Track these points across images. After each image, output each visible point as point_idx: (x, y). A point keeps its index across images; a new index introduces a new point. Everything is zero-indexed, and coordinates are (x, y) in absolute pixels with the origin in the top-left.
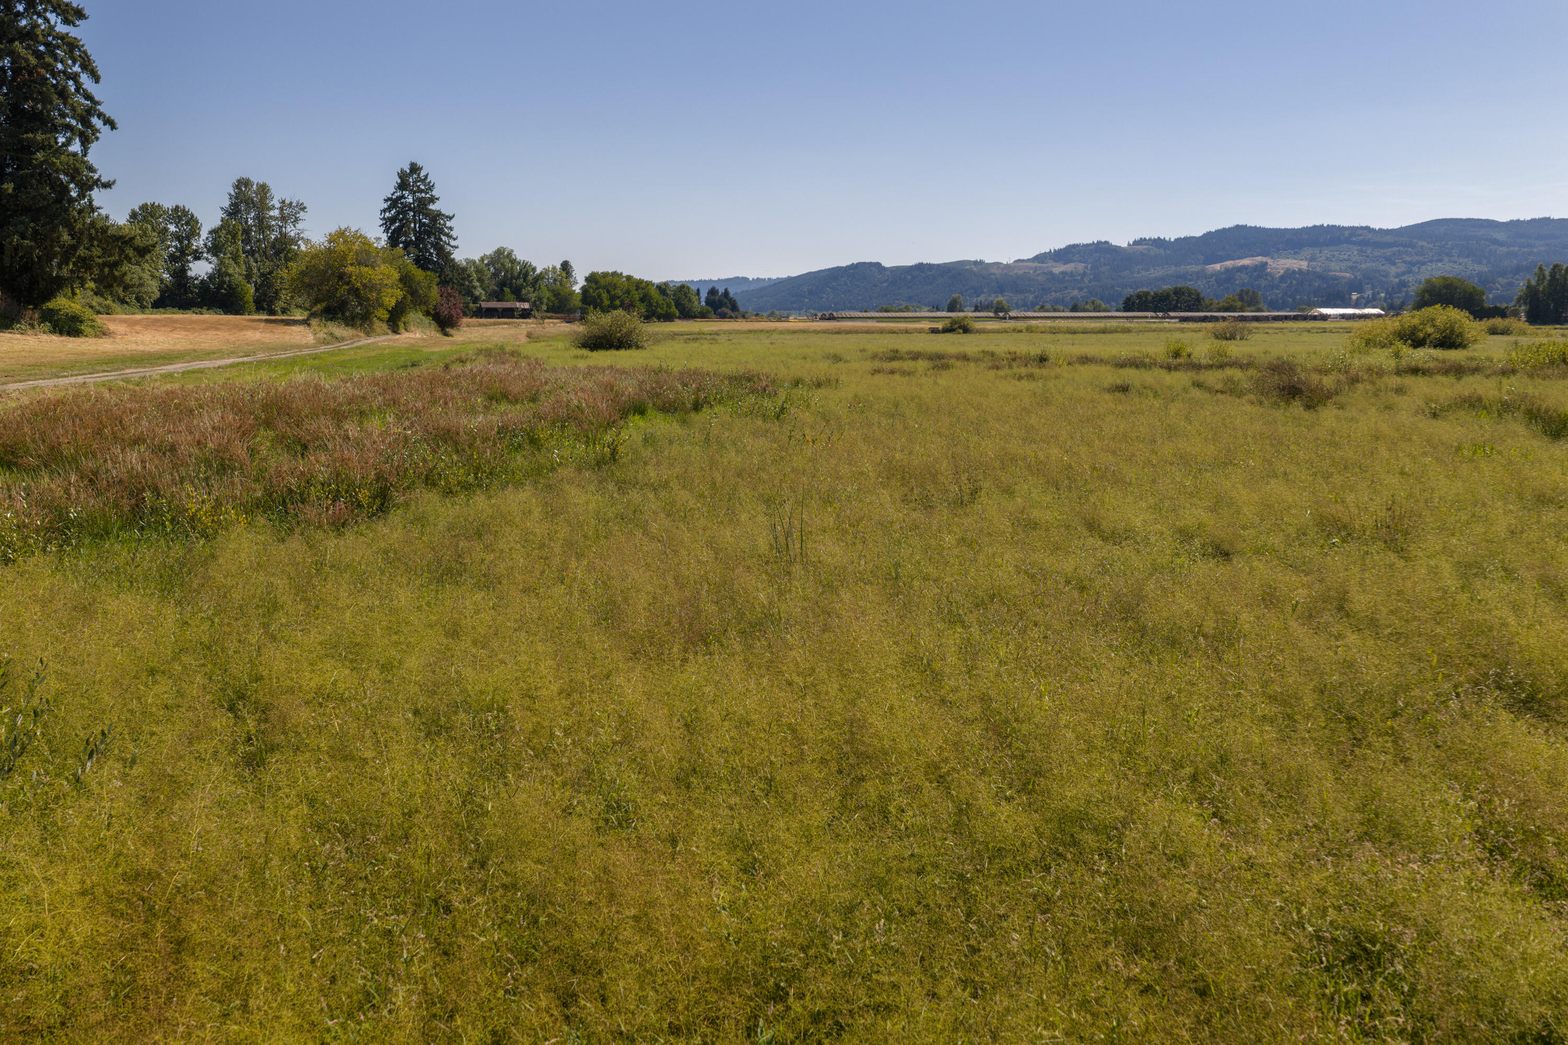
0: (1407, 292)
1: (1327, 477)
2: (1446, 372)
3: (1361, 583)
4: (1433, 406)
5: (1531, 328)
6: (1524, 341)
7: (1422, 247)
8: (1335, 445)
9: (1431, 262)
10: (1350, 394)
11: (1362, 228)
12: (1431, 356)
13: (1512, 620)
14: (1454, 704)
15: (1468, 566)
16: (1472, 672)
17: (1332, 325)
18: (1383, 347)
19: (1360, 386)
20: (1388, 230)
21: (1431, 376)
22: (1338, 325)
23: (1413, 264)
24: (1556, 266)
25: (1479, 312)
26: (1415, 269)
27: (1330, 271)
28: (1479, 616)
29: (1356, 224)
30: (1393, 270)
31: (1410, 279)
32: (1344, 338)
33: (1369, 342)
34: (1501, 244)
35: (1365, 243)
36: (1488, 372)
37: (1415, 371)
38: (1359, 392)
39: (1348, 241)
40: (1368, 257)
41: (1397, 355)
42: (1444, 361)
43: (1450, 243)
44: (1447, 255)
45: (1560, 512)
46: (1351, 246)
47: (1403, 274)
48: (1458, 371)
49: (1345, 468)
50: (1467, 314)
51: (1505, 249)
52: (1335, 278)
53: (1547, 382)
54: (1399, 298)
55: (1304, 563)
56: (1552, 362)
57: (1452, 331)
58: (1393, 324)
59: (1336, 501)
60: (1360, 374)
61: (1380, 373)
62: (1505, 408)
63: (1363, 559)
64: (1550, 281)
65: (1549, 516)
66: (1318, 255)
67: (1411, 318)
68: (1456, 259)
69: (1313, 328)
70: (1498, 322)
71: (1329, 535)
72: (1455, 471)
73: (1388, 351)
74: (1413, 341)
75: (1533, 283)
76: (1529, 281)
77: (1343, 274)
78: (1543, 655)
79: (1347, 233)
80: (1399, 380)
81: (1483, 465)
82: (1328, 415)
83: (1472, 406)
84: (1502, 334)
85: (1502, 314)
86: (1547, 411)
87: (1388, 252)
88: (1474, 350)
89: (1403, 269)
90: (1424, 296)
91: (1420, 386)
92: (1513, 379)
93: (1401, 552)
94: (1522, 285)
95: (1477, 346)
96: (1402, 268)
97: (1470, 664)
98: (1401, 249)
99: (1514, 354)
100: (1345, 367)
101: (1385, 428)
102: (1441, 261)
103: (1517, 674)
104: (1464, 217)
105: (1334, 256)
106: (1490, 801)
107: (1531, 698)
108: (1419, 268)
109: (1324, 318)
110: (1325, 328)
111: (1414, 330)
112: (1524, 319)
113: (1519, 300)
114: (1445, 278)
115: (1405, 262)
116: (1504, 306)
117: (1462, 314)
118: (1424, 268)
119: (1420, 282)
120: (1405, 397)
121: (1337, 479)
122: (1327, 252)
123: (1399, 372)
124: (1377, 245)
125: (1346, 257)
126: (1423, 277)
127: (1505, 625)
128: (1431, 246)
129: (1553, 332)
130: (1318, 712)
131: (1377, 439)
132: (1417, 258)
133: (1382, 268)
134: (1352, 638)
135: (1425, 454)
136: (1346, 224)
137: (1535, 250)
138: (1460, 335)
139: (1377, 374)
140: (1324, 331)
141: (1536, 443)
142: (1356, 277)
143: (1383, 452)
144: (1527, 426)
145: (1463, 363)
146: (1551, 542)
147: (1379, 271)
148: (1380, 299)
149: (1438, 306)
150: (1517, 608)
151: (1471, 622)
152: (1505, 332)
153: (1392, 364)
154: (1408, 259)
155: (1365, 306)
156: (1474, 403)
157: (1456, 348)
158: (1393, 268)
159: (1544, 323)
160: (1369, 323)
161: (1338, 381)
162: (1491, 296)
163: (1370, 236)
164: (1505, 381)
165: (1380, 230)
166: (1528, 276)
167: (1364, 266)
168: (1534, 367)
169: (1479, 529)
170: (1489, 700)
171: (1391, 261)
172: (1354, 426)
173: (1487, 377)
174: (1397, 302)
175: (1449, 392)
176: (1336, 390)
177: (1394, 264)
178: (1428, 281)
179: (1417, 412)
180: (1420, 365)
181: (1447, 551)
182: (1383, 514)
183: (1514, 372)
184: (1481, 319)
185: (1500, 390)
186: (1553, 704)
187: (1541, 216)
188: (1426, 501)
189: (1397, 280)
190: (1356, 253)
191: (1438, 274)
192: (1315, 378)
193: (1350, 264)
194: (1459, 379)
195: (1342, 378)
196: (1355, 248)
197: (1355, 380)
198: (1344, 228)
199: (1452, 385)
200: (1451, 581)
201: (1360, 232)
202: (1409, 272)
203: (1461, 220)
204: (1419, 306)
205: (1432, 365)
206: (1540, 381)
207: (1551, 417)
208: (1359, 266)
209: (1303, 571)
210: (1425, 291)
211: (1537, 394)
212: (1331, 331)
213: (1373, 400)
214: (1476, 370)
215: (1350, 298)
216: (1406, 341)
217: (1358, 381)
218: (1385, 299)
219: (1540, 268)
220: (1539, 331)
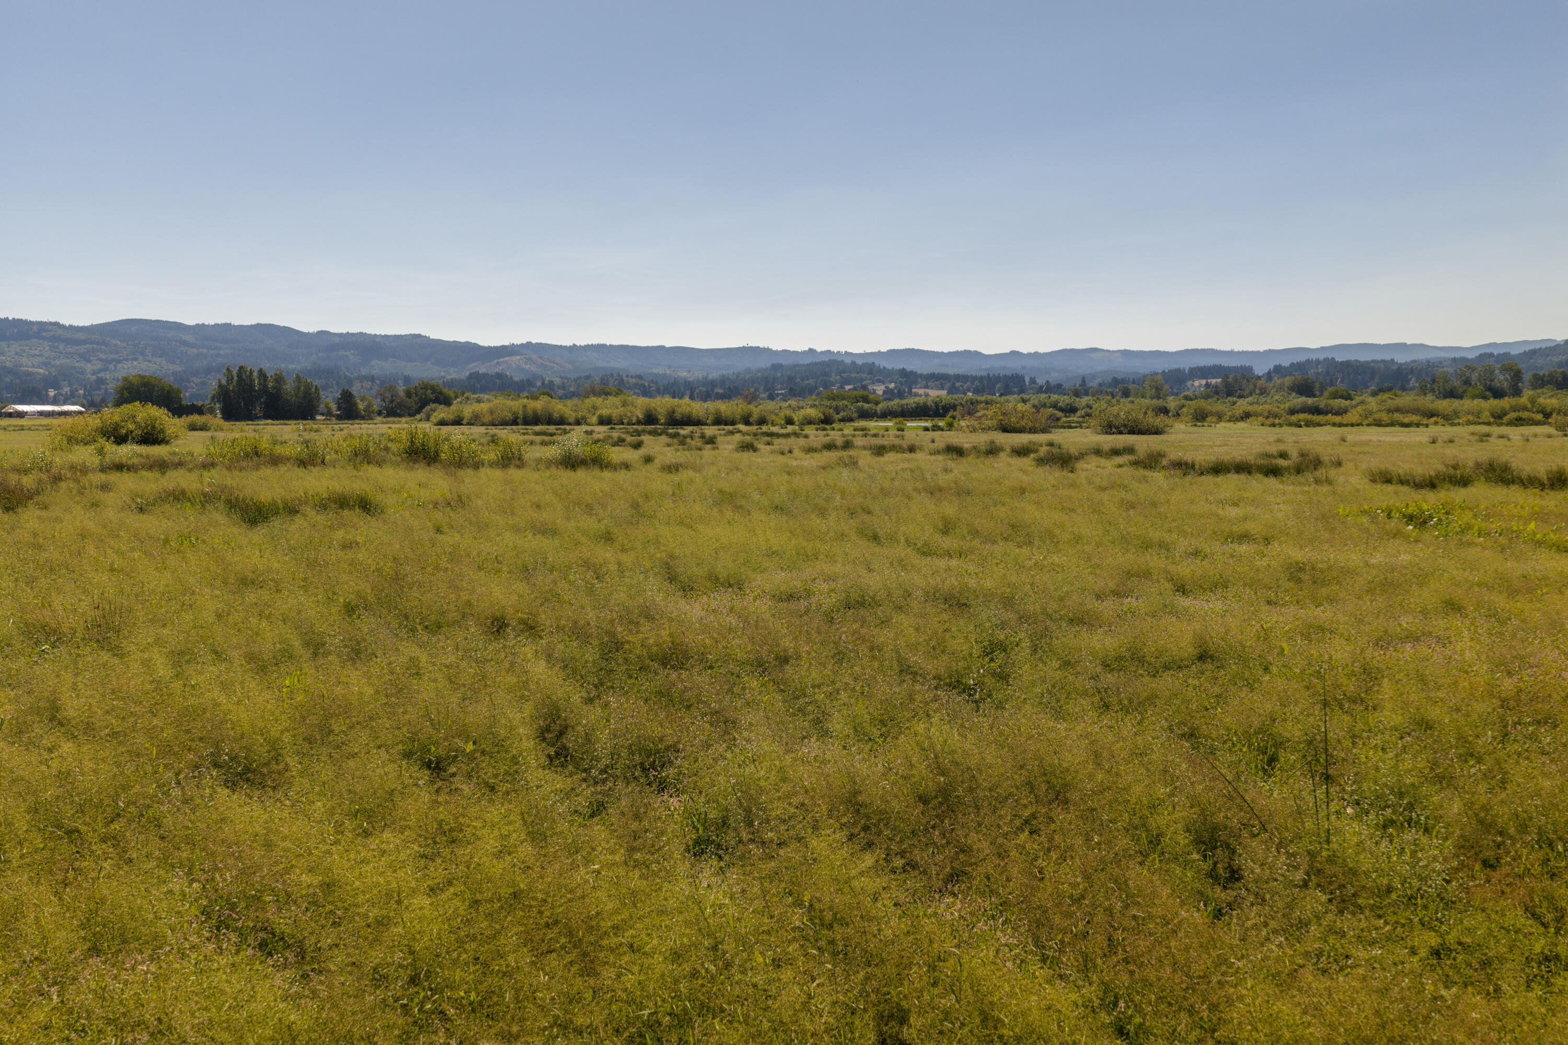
0: (106, 389)
1: (31, 581)
2: (150, 468)
3: (74, 687)
4: (139, 500)
5: (226, 425)
6: (220, 435)
7: (116, 345)
8: (39, 547)
9: (127, 360)
10: (53, 493)
11: (51, 324)
12: (135, 453)
13: (222, 699)
14: (176, 792)
15: (181, 653)
16: (191, 756)
17: (30, 423)
18: (85, 444)
19: (63, 485)
20: (78, 327)
21: (136, 472)
22: (37, 422)
23: (110, 362)
24: (241, 368)
25: (179, 410)
26: (112, 367)
27: (21, 366)
28: (192, 701)
29: (44, 319)
30: (89, 367)
31: (108, 377)
32: (44, 436)
33: (72, 440)
34: (192, 346)
35: (55, 339)
36: (191, 466)
37: (119, 467)
38: (62, 491)
39: (38, 336)
40: (61, 353)
41: (101, 452)
42: (148, 457)
43: (142, 343)
44: (142, 354)
45: (260, 591)
46: (41, 341)
47: (100, 371)
48: (162, 466)
49: (51, 570)
50: (166, 411)
51: (194, 351)
52: (28, 374)
53: (243, 474)
54: (99, 395)
55: (10, 676)
56: (247, 455)
57: (153, 427)
58: (94, 421)
59: (43, 605)
60: (63, 472)
61: (84, 470)
62: (207, 499)
63: (75, 662)
64: (237, 381)
65: (251, 597)
66: (6, 349)
67: (112, 415)
68: (150, 358)
69: (9, 426)
70: (195, 418)
71: (38, 642)
72: (164, 563)
73: (91, 449)
74: (115, 437)
75: (224, 382)
76: (219, 381)
77: (36, 370)
78: (253, 726)
79: (35, 328)
80: (103, 476)
81: (189, 554)
82: (30, 517)
83: (176, 499)
84: (202, 430)
85: (200, 411)
86: (244, 501)
87: (82, 348)
88: (177, 446)
89: (99, 367)
90: (123, 394)
91: (126, 482)
92: (213, 471)
93: (117, 651)
94: (214, 384)
95: (180, 442)
96: (99, 365)
97: (189, 750)
98: (95, 346)
99: (212, 448)
100: (46, 465)
101: (91, 526)
102: (136, 359)
103: (232, 750)
104: (153, 318)
105: (24, 351)
106: (213, 879)
107: (247, 769)
108: (115, 366)
109: (21, 415)
110: (23, 426)
111: (117, 427)
112: (219, 416)
113: (213, 398)
114: (143, 377)
115: (101, 360)
116: (200, 403)
117: (161, 411)
118: (120, 366)
119: (118, 380)
120: (111, 494)
121: (43, 582)
122: (15, 346)
123: (103, 469)
124: (68, 341)
125: (37, 352)
126: (121, 374)
127: (217, 705)
128: (124, 344)
129: (246, 428)
130: (34, 834)
131: (84, 537)
132: (111, 356)
133: (77, 365)
134: (67, 747)
135: (133, 549)
136: (33, 319)
137: (222, 352)
138: (162, 431)
139: (81, 471)
140: (22, 428)
141: (235, 530)
142: (50, 373)
143: (91, 550)
144: (228, 515)
145: (166, 458)
146: (254, 621)
147: (75, 368)
148: (79, 396)
149: (137, 403)
150: (225, 687)
151: (186, 708)
152: (204, 428)
153: (96, 461)
154: (103, 356)
155: (64, 403)
156: (178, 496)
157: (159, 444)
158: (89, 365)
159: (238, 419)
160: (69, 420)
161: (40, 480)
162: (187, 394)
163: (60, 332)
164: (206, 474)
165: (70, 326)
166: (218, 376)
167: (57, 362)
168: (230, 460)
169: (188, 617)
170: (207, 781)
171: (85, 358)
172: (58, 526)
173: (190, 470)
174: (97, 399)
175: (154, 486)
176: (37, 490)
177: (89, 361)
178: (125, 379)
179: (123, 508)
180: (124, 460)
181: (158, 642)
182: (91, 614)
183: (213, 465)
184: (180, 416)
185: (201, 482)
186: (265, 770)
187: (224, 321)
188: (137, 596)
189: (94, 377)
190: (47, 348)
191: (135, 372)
192: (13, 478)
193: (43, 359)
194: (163, 473)
195: (44, 477)
196: (46, 343)
197: (57, 479)
198: (32, 323)
199: (157, 480)
200: (163, 670)
201: (50, 328)
202: (106, 369)
203: (151, 321)
204: (118, 403)
205: (135, 461)
206: (237, 473)
207: (247, 505)
208: (53, 363)
209: (10, 685)
210: (123, 389)
211: (234, 485)
212: (30, 429)
213: (77, 498)
214: (180, 464)
215: (47, 395)
216: (109, 438)
217: (60, 479)
218: (85, 396)
219: (228, 369)
220: (233, 427)
